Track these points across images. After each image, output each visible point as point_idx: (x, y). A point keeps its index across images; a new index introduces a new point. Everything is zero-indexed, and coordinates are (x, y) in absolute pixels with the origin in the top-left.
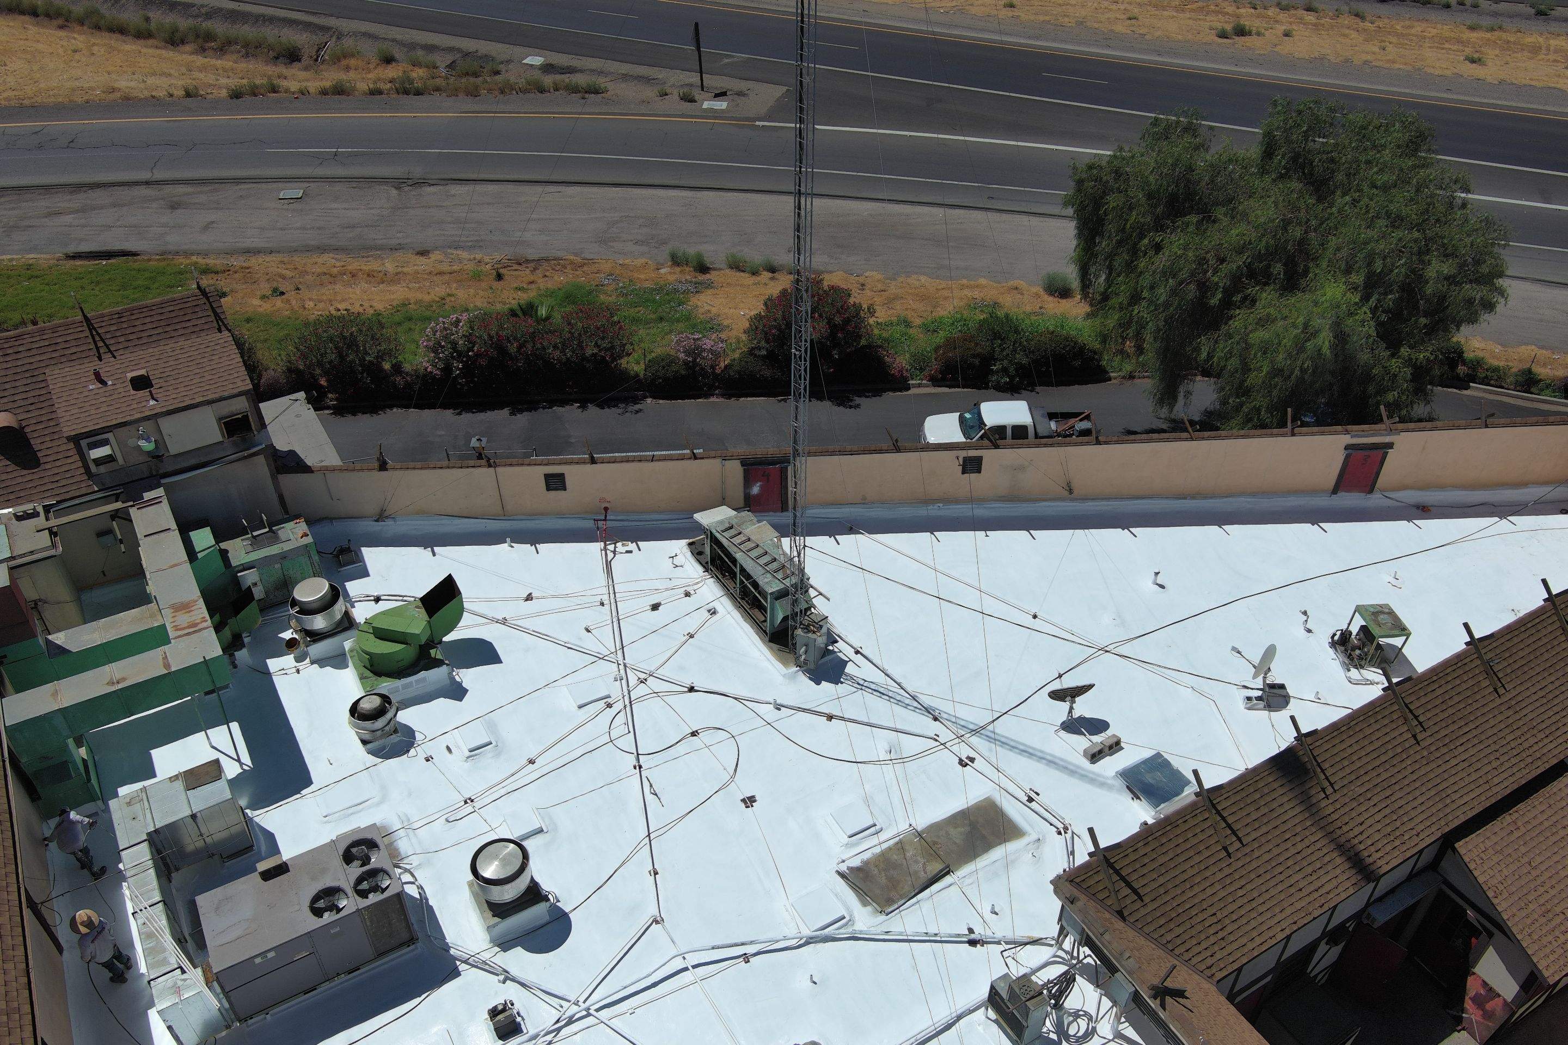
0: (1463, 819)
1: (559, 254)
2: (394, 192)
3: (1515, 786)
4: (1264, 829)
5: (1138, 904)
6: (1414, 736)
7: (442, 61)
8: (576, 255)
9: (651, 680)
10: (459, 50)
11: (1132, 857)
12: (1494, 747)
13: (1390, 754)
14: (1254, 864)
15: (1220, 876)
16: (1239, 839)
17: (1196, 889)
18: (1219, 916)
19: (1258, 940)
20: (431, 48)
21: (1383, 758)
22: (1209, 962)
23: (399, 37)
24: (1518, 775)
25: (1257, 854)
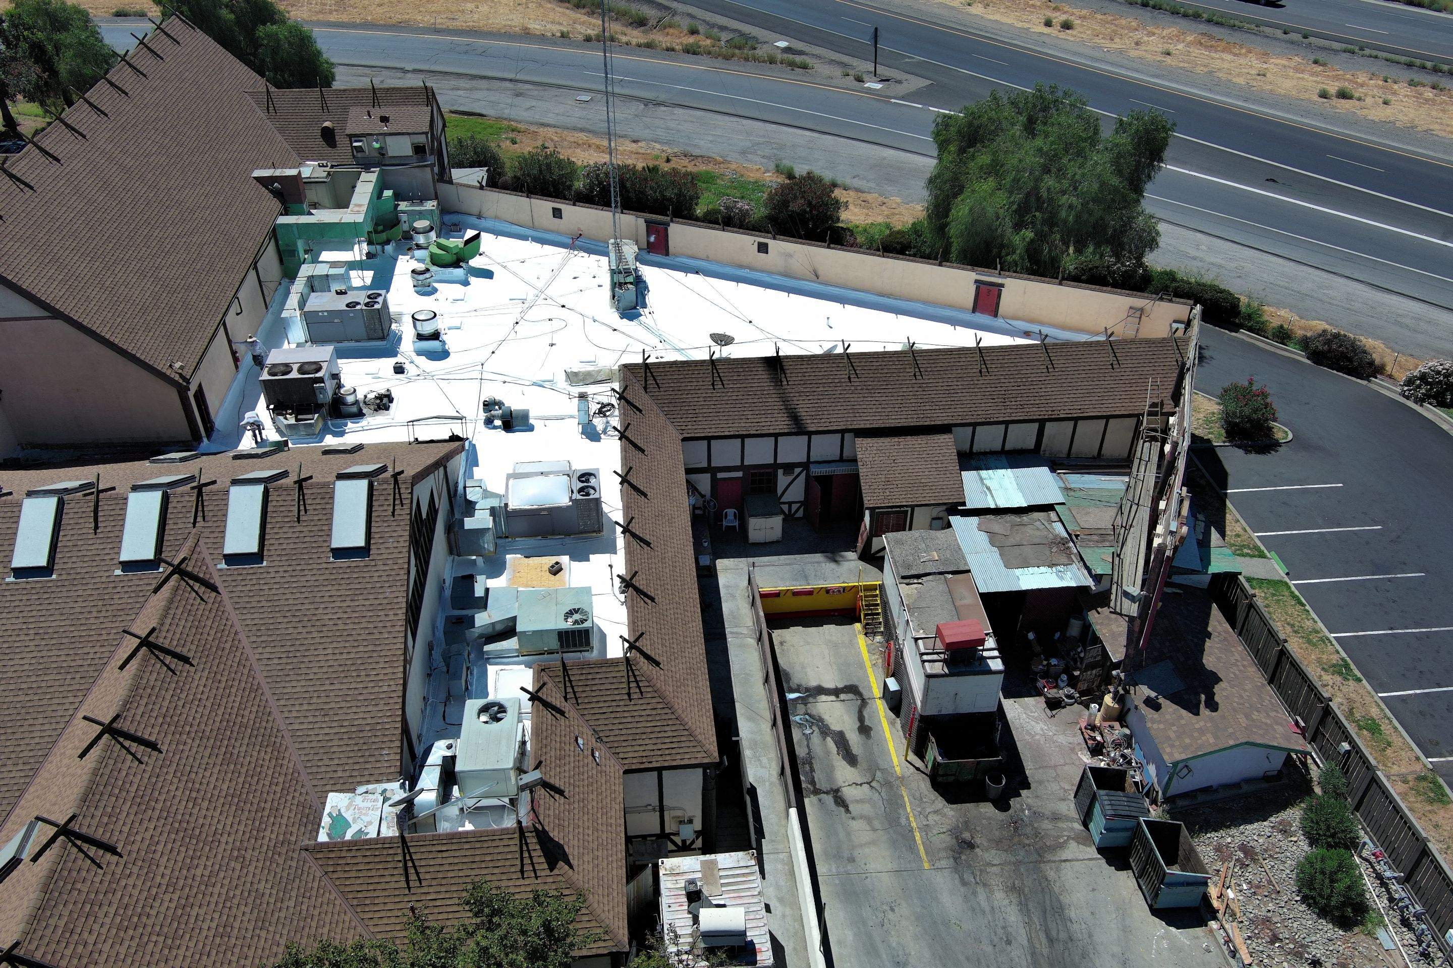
0: (862, 426)
1: (713, 155)
2: (643, 106)
3: (906, 424)
4: (738, 385)
5: (657, 390)
6: (849, 378)
7: (725, 36)
8: (722, 157)
9: (549, 299)
10: (740, 32)
11: (661, 370)
12: (899, 402)
13: (830, 381)
14: (726, 398)
15: (704, 395)
16: (723, 384)
17: (689, 396)
18: (697, 411)
19: (714, 430)
20: (723, 28)
21: (824, 381)
22: (683, 428)
23: (708, 19)
24: (910, 420)
25: (729, 394)
